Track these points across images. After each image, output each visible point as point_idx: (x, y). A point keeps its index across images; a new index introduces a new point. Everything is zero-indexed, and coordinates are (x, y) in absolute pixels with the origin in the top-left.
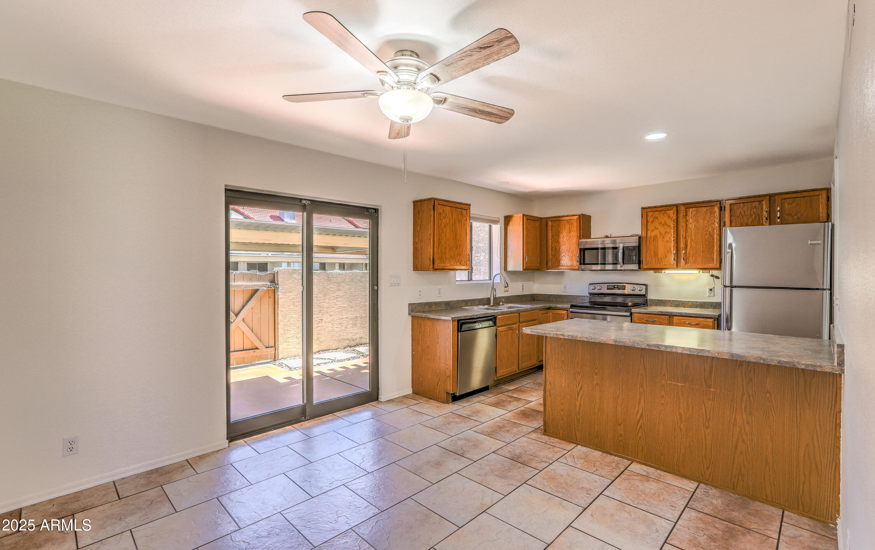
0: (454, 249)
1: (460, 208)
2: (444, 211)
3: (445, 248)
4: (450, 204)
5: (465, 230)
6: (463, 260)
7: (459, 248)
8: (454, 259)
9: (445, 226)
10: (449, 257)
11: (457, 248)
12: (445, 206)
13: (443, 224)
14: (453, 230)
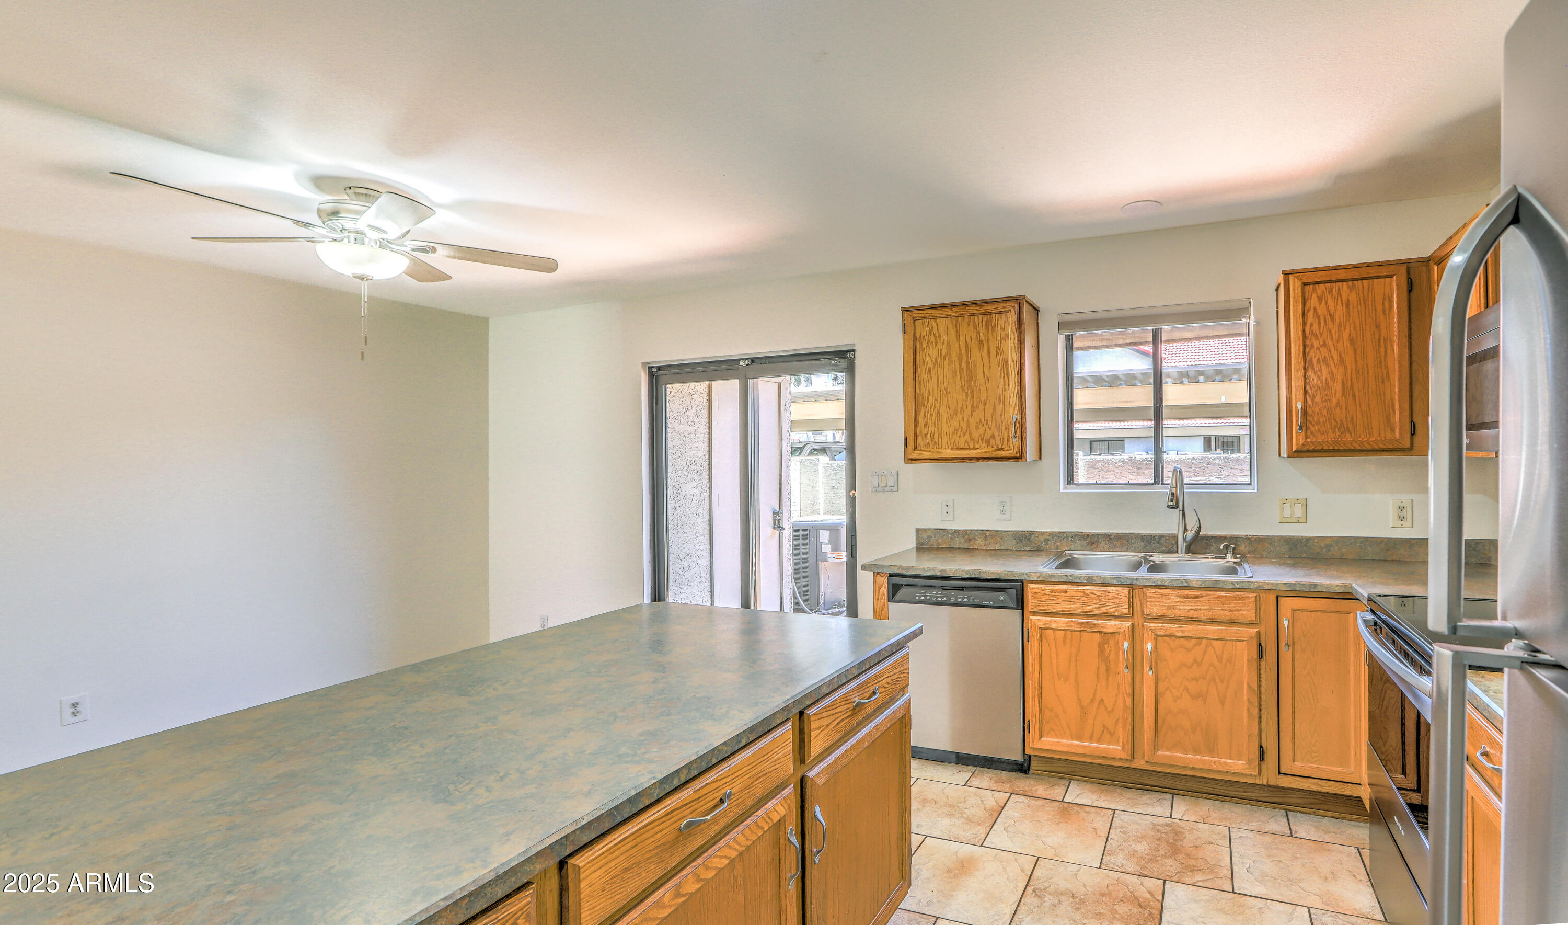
0: (968, 411)
1: (984, 314)
2: (931, 330)
3: (938, 412)
4: (947, 312)
5: (1001, 362)
6: (996, 434)
7: (981, 407)
8: (968, 434)
9: (935, 363)
10: (951, 430)
11: (973, 409)
12: (935, 318)
13: (929, 358)
14: (961, 368)
